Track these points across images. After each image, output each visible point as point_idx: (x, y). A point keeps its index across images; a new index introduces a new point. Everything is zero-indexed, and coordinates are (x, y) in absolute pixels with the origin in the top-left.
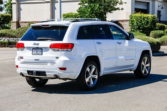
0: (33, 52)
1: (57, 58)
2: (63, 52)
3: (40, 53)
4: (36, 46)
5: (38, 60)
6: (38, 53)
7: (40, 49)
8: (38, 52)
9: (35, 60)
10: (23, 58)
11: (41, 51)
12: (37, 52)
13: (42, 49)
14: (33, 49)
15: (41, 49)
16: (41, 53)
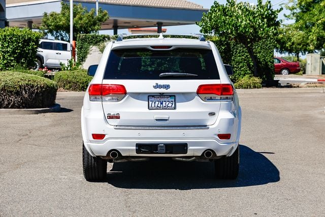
0: (150, 103)
1: (212, 114)
2: (224, 103)
3: (170, 105)
4: (163, 90)
5: (166, 120)
6: (164, 105)
7: (170, 96)
8: (164, 103)
9: (156, 120)
10: (119, 118)
11: (173, 100)
12: (162, 103)
13: (175, 96)
14: (149, 96)
15: (173, 96)
16: (173, 106)
